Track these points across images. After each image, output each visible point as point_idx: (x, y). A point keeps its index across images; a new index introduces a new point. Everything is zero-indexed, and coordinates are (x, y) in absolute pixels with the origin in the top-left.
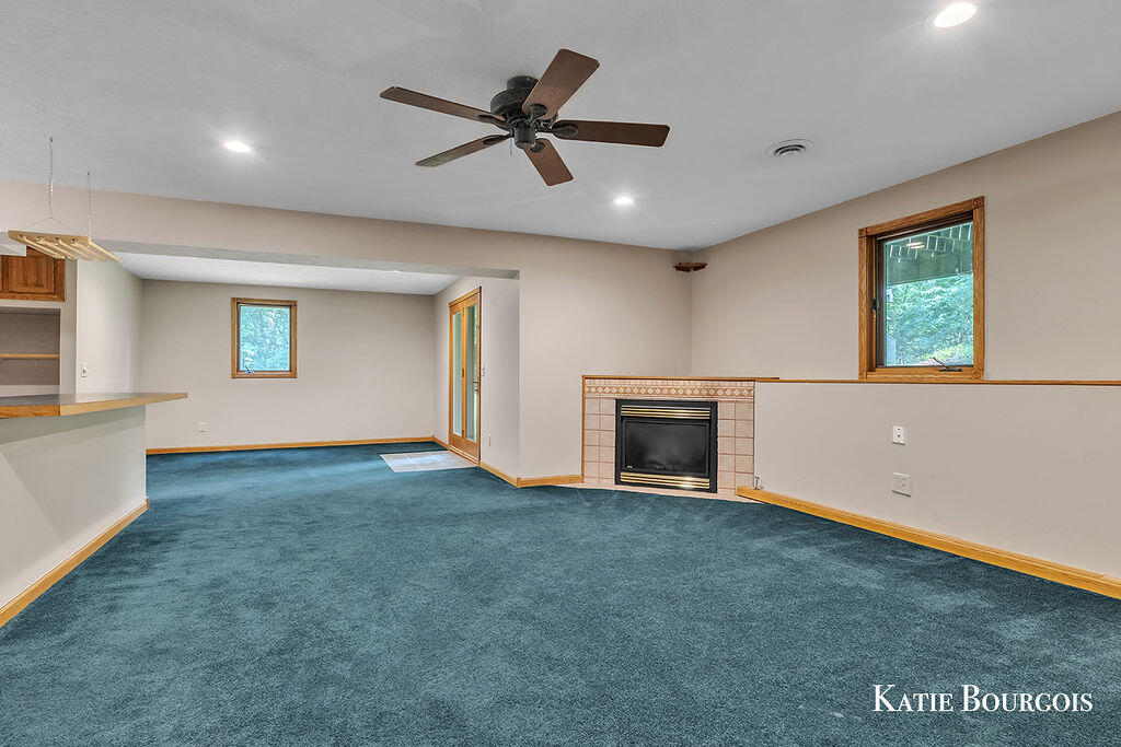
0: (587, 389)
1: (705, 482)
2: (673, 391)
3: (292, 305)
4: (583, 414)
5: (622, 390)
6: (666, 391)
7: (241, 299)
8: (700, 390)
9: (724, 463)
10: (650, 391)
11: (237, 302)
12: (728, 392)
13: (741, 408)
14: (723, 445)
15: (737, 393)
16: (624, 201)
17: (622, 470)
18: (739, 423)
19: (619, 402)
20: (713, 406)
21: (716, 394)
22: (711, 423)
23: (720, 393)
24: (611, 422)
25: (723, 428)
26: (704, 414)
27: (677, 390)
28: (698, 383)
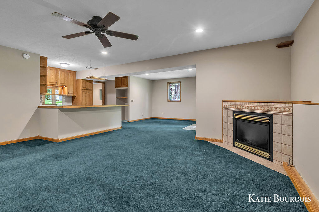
0: (224, 106)
1: (267, 155)
2: (253, 108)
3: (180, 82)
4: (223, 116)
5: (234, 107)
6: (250, 108)
7: (169, 82)
8: (264, 107)
9: (276, 147)
10: (244, 107)
11: (169, 83)
12: (278, 109)
13: (285, 118)
14: (276, 138)
15: (283, 110)
16: (199, 30)
17: (235, 141)
18: (283, 126)
19: (234, 112)
20: (270, 116)
21: (271, 110)
22: (270, 124)
23: (274, 109)
24: (231, 120)
25: (276, 128)
26: (266, 119)
27: (254, 107)
28: (263, 104)
